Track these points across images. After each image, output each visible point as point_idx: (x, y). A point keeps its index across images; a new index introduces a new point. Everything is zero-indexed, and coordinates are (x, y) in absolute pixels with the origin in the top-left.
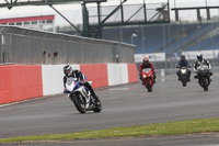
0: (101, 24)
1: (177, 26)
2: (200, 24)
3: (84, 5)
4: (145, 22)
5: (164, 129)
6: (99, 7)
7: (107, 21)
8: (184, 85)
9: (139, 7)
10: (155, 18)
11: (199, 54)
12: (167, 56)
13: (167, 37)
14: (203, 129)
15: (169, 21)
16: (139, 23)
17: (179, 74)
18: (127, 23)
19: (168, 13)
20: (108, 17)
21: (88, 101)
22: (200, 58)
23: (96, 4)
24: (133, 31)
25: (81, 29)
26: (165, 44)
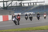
0: (7, 7)
1: (24, 7)
2: (29, 7)
3: (3, 3)
4: (17, 6)
5: (21, 30)
6: (7, 3)
7: (8, 6)
8: (26, 20)
9: (15, 3)
10: (19, 5)
11: (30, 13)
12: (21, 14)
13: (21, 9)
14: (30, 30)
15: (22, 6)
16: (15, 6)
17: (25, 17)
18: (13, 6)
19: (22, 4)
20: (9, 5)
21: (17, 22)
22: (30, 14)
23: (6, 2)
24: (14, 8)
25: (3, 8)
26: (21, 11)
